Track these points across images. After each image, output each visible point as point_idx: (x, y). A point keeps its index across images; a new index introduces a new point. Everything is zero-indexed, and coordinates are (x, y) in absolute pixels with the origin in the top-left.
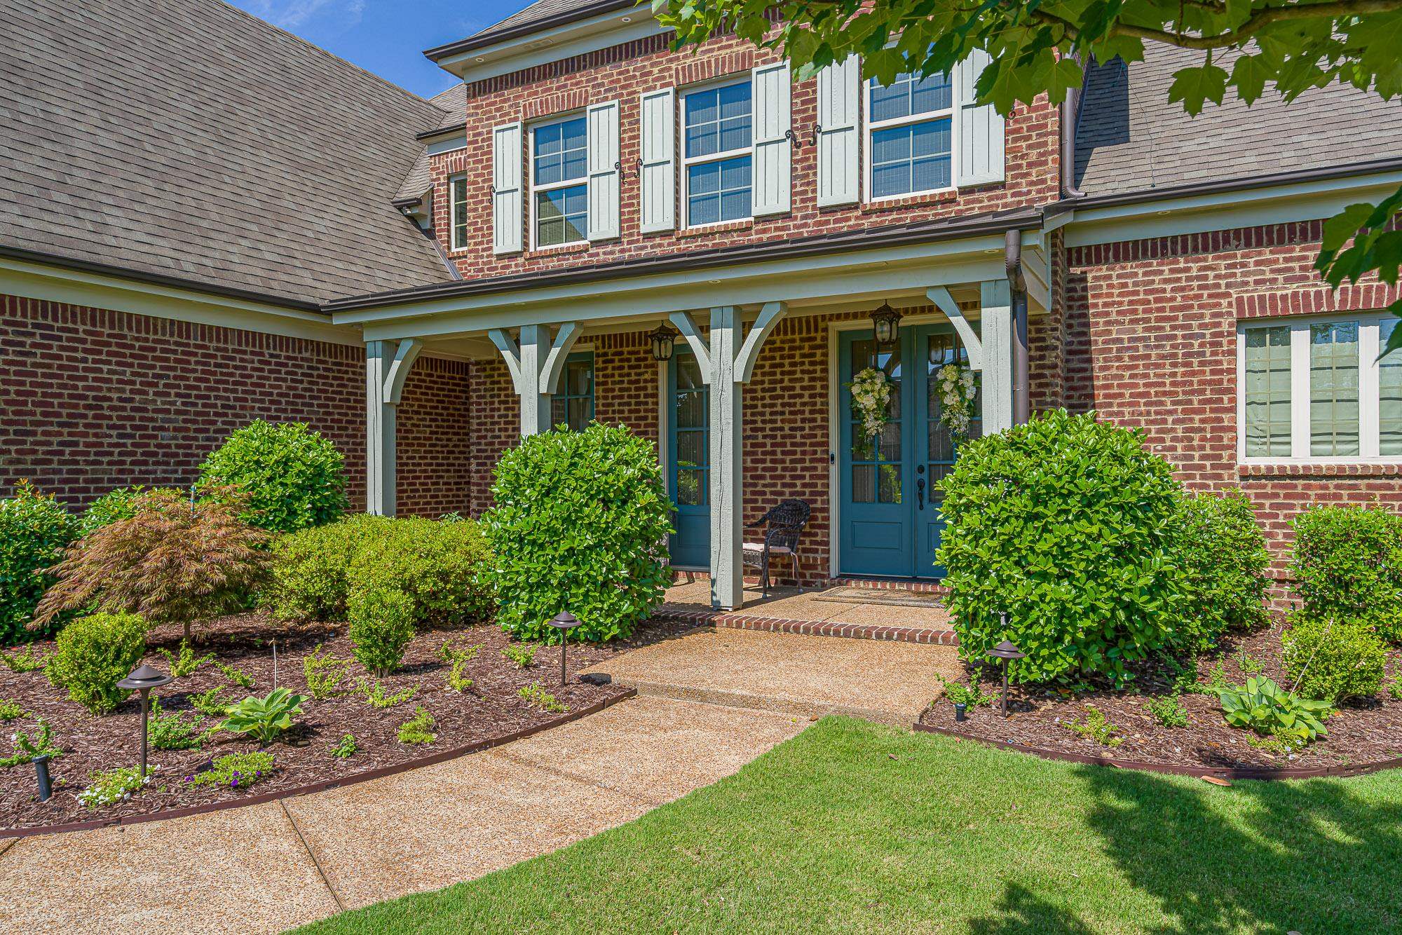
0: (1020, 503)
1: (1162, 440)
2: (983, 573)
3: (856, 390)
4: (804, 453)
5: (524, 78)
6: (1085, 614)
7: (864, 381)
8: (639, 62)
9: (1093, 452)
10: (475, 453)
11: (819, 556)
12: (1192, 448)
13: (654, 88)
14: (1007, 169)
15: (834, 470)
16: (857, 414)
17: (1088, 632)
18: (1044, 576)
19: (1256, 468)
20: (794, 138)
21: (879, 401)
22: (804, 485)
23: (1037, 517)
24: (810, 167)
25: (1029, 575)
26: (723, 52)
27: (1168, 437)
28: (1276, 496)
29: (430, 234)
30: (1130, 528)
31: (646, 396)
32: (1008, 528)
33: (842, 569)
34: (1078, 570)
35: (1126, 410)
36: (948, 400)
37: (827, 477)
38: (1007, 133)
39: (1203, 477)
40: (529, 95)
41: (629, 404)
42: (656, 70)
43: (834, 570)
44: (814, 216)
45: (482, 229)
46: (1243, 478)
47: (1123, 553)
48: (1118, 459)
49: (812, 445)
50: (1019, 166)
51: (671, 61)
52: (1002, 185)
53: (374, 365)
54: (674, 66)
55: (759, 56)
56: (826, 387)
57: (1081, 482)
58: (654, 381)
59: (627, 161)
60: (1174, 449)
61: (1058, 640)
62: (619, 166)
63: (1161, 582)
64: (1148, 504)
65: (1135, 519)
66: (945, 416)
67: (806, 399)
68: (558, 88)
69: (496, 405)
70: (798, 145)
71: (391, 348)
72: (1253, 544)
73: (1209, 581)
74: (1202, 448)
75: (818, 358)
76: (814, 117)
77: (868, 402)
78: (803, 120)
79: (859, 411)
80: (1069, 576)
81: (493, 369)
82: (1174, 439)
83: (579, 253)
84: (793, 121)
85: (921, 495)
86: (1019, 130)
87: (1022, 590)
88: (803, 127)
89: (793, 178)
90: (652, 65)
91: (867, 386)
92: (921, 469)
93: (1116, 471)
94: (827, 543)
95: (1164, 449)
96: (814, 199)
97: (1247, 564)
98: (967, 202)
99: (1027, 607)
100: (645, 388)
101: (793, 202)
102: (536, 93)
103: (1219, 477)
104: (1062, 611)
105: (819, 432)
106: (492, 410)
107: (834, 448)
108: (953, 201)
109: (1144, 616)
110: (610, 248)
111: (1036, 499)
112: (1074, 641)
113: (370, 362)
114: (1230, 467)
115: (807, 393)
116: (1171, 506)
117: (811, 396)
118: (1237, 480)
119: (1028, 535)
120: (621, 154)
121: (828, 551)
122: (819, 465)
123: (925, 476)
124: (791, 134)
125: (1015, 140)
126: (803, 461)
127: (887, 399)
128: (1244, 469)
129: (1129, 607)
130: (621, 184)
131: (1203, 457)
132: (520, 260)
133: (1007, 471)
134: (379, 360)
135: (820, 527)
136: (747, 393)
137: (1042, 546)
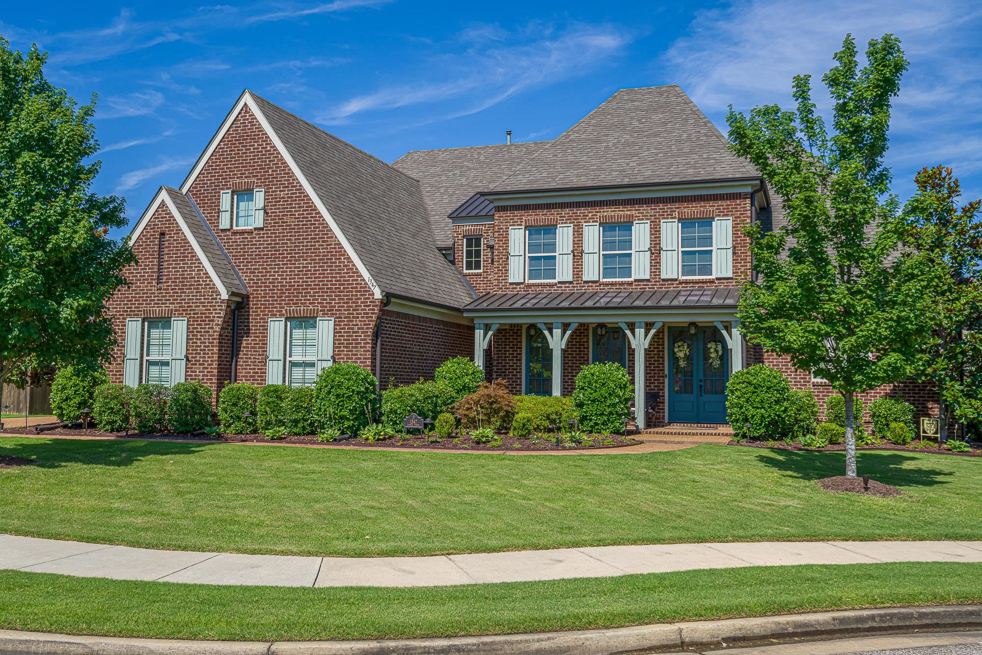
0: (751, 389)
1: (787, 372)
2: (741, 408)
3: (676, 350)
4: (654, 373)
5: (526, 208)
6: (768, 417)
7: (679, 347)
8: (582, 210)
9: (769, 376)
10: (496, 370)
11: (661, 414)
12: (797, 375)
13: (589, 222)
14: (733, 273)
15: (666, 380)
16: (677, 359)
17: (768, 421)
18: (757, 408)
19: (817, 382)
20: (651, 251)
21: (685, 354)
22: (655, 386)
23: (756, 392)
24: (657, 263)
25: (753, 408)
26: (621, 213)
27: (789, 371)
28: (824, 392)
29: (453, 262)
30: (778, 395)
31: (584, 348)
32: (748, 395)
33: (669, 419)
34: (766, 406)
35: (775, 361)
36: (712, 355)
37: (664, 383)
38: (733, 260)
39: (801, 385)
40: (528, 215)
41: (576, 351)
42: (590, 215)
43: (666, 420)
44: (659, 282)
45: (502, 270)
46: (813, 386)
47: (777, 402)
48: (775, 377)
49: (658, 370)
50: (738, 272)
51: (597, 212)
52: (732, 278)
53: (479, 333)
54: (598, 214)
55: (636, 217)
56: (663, 348)
57: (766, 383)
58: (588, 342)
59: (576, 250)
60: (791, 375)
61: (761, 425)
62: (573, 251)
63: (785, 411)
64: (783, 389)
65: (780, 393)
66: (710, 361)
67: (656, 352)
68: (542, 215)
69: (508, 349)
70: (652, 254)
71: (487, 328)
72: (814, 405)
73: (800, 414)
74: (800, 375)
75: (661, 337)
76: (660, 244)
77: (681, 355)
78: (655, 244)
79: (677, 358)
80: (764, 408)
81: (506, 333)
82: (791, 372)
83: (551, 285)
84: (651, 244)
85: (701, 391)
86: (737, 260)
87: (752, 411)
88: (654, 247)
89: (651, 266)
90: (588, 212)
91: (681, 348)
92: (701, 381)
93: (775, 381)
94: (664, 409)
95: (788, 375)
96: (660, 275)
97: (812, 412)
98: (719, 283)
99: (753, 416)
100: (584, 345)
101: (651, 275)
102: (532, 215)
103: (806, 385)
104: (763, 416)
105: (661, 366)
106: (505, 351)
107: (666, 372)
108: (713, 282)
109: (782, 418)
110: (567, 285)
111: (755, 388)
112: (765, 424)
113: (477, 331)
114: (809, 382)
115: (656, 350)
116: (788, 390)
117: (658, 351)
118: (811, 386)
119: (754, 397)
120: (574, 247)
121: (664, 412)
122: (661, 379)
123: (702, 383)
124: (650, 249)
125: (736, 263)
126: (654, 377)
127: (688, 353)
128: (813, 382)
129: (779, 416)
130: (574, 259)
131: (800, 378)
132: (522, 286)
133: (747, 380)
134: (482, 331)
135: (661, 403)
136: (648, 352)
137: (757, 400)
